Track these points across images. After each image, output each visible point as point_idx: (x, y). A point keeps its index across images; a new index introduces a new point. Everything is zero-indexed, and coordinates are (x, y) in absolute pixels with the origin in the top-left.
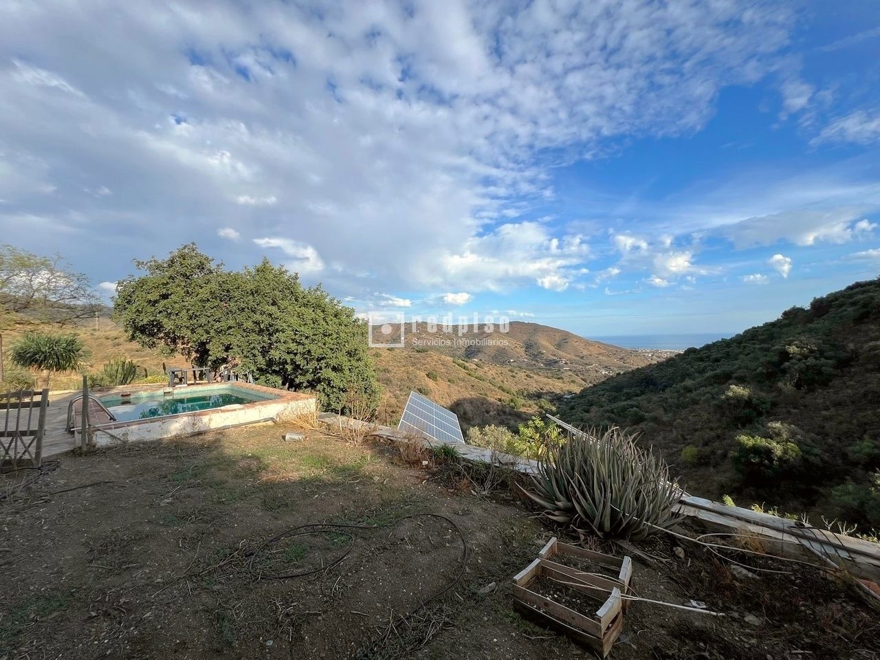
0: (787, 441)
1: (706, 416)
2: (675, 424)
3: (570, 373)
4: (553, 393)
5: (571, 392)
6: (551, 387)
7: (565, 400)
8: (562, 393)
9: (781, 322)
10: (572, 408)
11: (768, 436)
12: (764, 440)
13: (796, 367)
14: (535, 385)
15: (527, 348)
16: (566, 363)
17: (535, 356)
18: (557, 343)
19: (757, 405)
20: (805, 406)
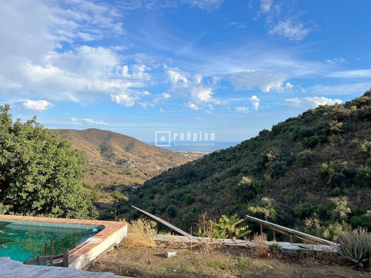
0: (271, 208)
1: (229, 196)
2: (213, 203)
3: (136, 170)
4: (123, 185)
5: (137, 184)
6: (122, 181)
7: (133, 190)
8: (130, 185)
9: (259, 138)
10: (142, 196)
11: (262, 206)
12: (261, 208)
13: (271, 165)
14: (109, 180)
15: (102, 150)
16: (132, 162)
17: (109, 157)
18: (126, 146)
19: (255, 188)
20: (275, 187)
